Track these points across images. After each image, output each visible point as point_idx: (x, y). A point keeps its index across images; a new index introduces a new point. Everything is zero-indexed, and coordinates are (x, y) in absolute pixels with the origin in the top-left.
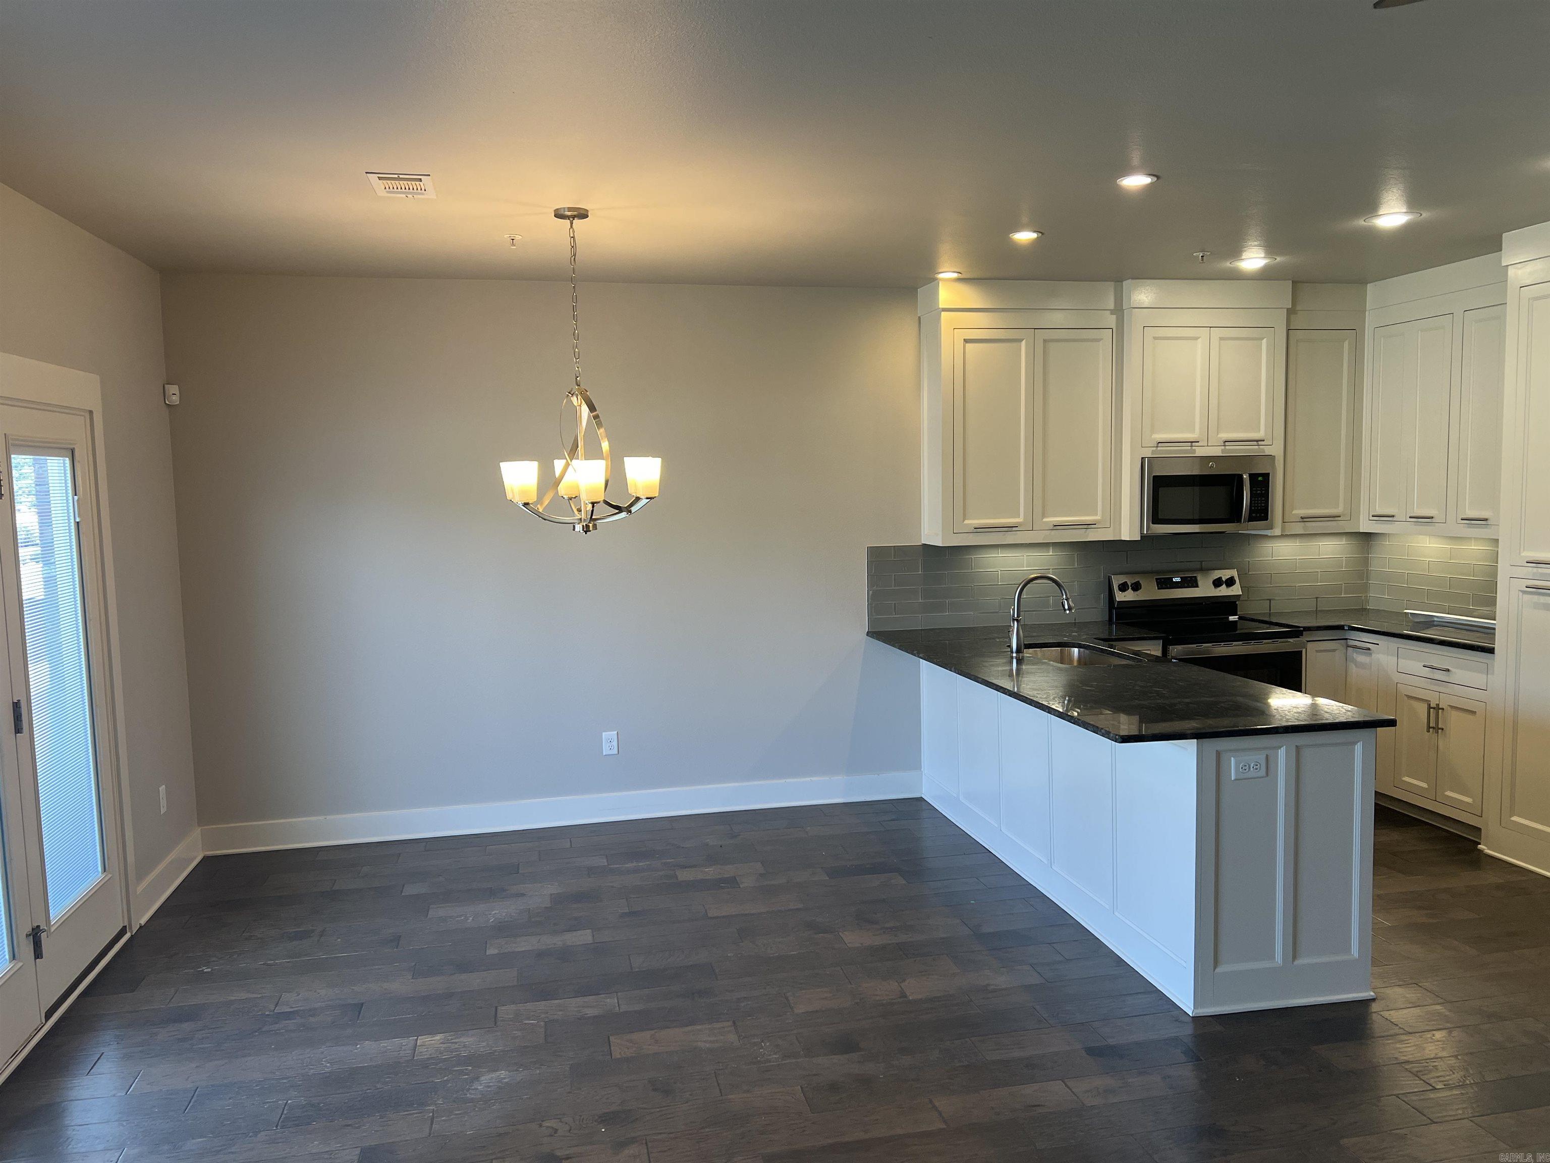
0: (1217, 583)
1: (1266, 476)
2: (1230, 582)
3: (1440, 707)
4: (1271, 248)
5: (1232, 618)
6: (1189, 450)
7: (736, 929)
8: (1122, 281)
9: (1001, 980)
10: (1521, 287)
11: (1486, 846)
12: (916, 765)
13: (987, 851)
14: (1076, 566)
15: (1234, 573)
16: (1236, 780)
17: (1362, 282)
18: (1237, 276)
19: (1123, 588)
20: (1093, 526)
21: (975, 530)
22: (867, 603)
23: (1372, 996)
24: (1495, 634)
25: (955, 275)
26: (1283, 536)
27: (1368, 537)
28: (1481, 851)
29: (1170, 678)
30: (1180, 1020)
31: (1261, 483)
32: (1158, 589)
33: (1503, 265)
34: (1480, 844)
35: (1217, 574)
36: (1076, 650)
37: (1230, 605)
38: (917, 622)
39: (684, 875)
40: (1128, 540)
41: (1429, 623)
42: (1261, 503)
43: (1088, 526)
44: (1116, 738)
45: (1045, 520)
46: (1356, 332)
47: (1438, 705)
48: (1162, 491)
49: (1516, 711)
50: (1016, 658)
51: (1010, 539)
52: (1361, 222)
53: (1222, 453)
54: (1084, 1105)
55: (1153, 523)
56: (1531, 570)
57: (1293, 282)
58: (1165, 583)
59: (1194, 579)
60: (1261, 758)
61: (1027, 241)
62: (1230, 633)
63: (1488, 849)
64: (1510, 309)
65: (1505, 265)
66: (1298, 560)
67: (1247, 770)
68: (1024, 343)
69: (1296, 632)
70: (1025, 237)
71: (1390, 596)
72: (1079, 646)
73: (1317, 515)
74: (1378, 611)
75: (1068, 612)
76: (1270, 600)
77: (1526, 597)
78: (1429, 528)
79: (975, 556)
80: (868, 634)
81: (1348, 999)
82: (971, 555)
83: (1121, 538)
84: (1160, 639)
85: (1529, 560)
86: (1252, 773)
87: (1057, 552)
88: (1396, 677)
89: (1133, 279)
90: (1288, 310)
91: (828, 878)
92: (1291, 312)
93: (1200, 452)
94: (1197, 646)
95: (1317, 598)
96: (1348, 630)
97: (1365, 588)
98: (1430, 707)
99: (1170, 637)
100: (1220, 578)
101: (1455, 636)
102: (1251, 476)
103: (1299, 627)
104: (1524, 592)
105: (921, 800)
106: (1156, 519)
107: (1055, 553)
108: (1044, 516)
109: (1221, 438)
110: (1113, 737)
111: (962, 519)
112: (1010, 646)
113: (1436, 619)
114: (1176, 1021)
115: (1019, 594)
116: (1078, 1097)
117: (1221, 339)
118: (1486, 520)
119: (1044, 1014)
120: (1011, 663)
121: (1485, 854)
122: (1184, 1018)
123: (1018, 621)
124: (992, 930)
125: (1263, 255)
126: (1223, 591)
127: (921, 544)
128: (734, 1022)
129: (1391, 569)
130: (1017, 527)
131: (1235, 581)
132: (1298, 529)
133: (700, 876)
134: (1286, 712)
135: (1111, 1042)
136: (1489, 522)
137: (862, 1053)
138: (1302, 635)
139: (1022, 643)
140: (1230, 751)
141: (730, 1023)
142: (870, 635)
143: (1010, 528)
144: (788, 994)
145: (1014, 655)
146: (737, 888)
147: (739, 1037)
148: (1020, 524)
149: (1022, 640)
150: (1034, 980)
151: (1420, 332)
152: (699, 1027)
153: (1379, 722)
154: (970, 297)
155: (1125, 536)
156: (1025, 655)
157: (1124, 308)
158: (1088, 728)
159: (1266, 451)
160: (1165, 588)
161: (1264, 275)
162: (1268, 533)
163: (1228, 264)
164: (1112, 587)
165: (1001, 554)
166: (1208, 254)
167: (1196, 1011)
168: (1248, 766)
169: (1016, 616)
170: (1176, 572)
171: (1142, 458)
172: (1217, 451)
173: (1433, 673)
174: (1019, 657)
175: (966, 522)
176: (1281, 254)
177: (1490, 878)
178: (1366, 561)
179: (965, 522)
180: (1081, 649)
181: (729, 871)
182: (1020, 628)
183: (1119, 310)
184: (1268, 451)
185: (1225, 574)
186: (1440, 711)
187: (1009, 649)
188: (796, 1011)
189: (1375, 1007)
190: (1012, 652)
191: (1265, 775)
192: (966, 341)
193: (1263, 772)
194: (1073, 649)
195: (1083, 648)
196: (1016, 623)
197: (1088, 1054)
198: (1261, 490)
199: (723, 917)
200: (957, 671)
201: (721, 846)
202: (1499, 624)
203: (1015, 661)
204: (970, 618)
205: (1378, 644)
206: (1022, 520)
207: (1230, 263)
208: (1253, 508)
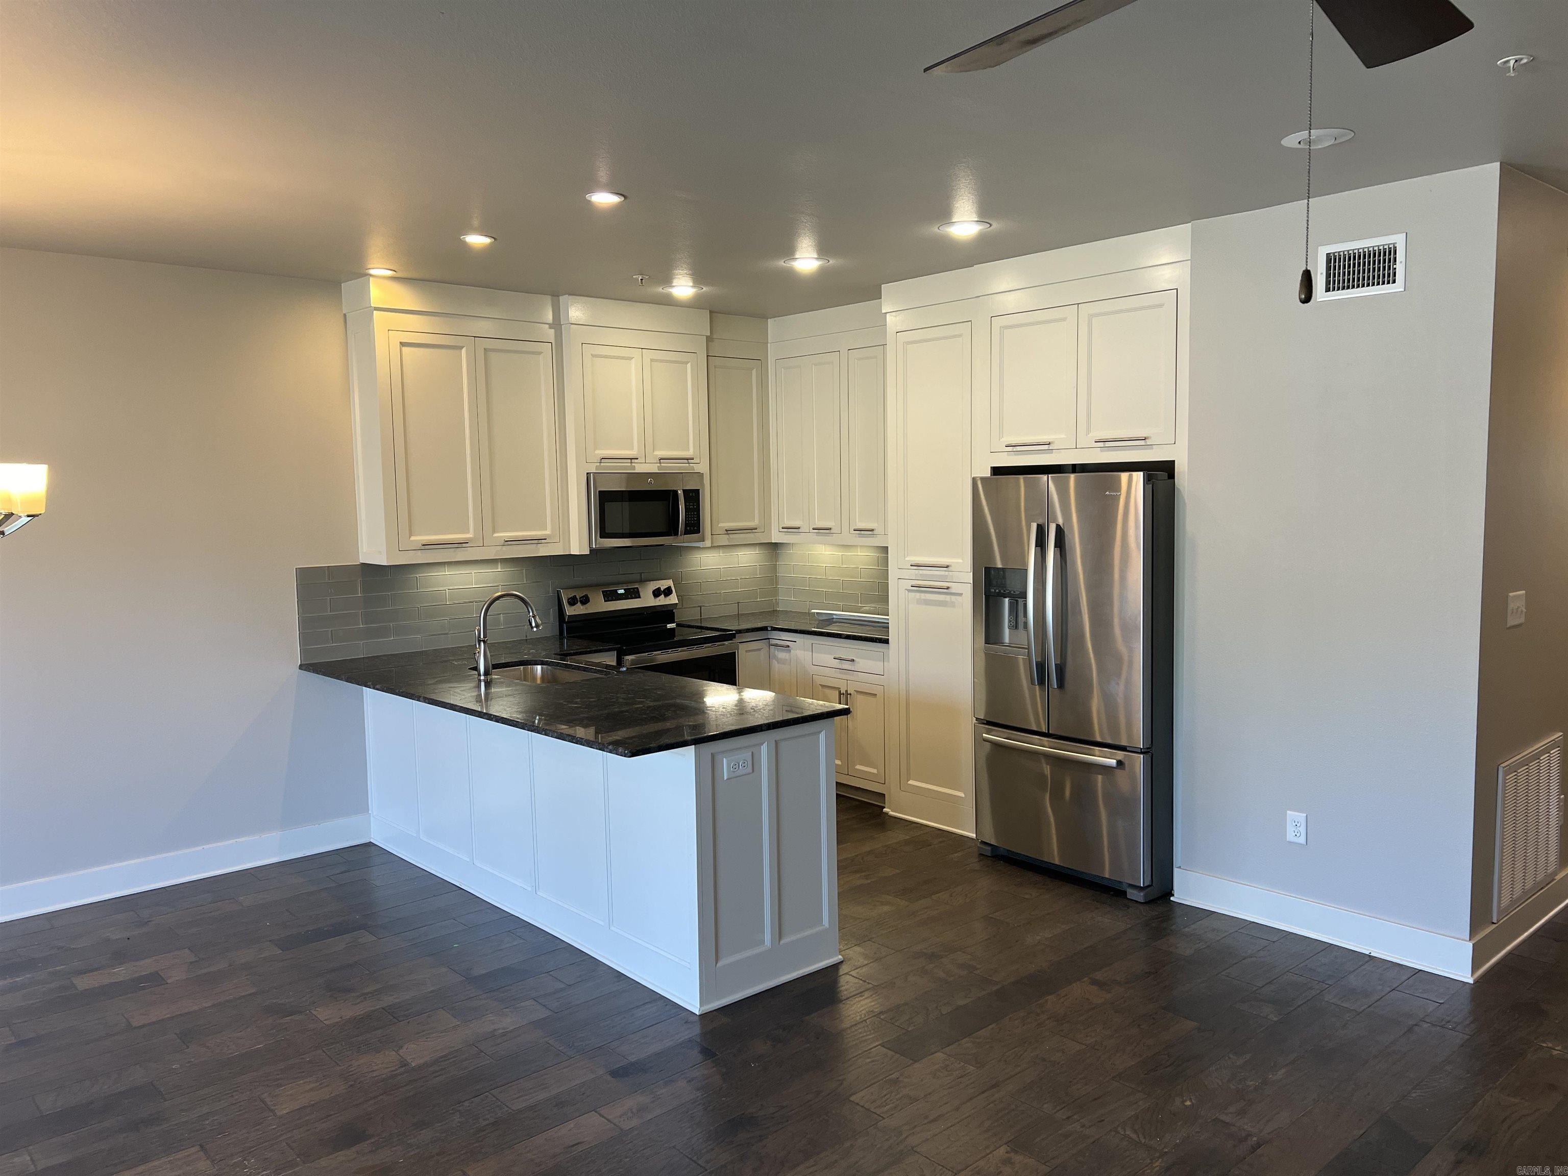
0: (657, 593)
1: (697, 492)
2: (668, 592)
3: (849, 692)
4: (699, 278)
5: (669, 626)
6: (629, 466)
7: (175, 1034)
8: (558, 296)
9: (508, 1022)
10: (897, 332)
11: (890, 809)
12: (363, 808)
13: (458, 889)
14: (525, 582)
15: (669, 583)
16: (727, 779)
17: (765, 317)
18: (669, 302)
19: (572, 602)
20: (543, 541)
21: (423, 547)
22: (298, 633)
23: (840, 959)
24: (888, 628)
25: (390, 273)
26: (713, 547)
27: (774, 548)
28: (887, 814)
29: (645, 687)
30: (689, 1021)
31: (693, 497)
32: (605, 601)
33: (883, 312)
34: (885, 808)
35: (653, 586)
36: (539, 667)
37: (667, 613)
38: (361, 649)
39: (83, 983)
40: (578, 554)
41: (830, 620)
42: (694, 517)
43: (539, 540)
44: (625, 753)
45: (495, 535)
46: (761, 361)
47: (847, 691)
48: (608, 506)
49: (908, 692)
50: (484, 680)
51: (461, 556)
52: (781, 263)
53: (659, 470)
54: (622, 1130)
55: (601, 537)
56: (914, 572)
57: (711, 312)
58: (611, 596)
59: (636, 590)
60: (747, 755)
61: (482, 245)
62: (668, 640)
63: (892, 811)
64: (890, 348)
65: (885, 312)
66: (722, 570)
67: (737, 769)
68: (464, 350)
69: (727, 636)
70: (477, 240)
71: (796, 598)
72: (542, 663)
73: (734, 528)
74: (786, 611)
75: (535, 629)
76: (701, 607)
77: (912, 595)
78: (828, 538)
79: (421, 575)
80: (301, 667)
81: (819, 967)
82: (416, 574)
83: (570, 552)
84: (615, 650)
85: (913, 563)
86: (741, 771)
87: (507, 568)
88: (813, 670)
89: (570, 294)
90: (707, 337)
91: (281, 952)
92: (709, 339)
93: (640, 468)
94: (648, 655)
95: (738, 603)
96: (771, 630)
97: (775, 592)
98: (840, 694)
99: (624, 648)
100: (659, 588)
101: (852, 631)
102: (684, 491)
103: (732, 631)
104: (909, 591)
105: (370, 844)
106: (604, 534)
107: (504, 569)
108: (494, 531)
109: (656, 455)
110: (622, 752)
111: (408, 536)
112: (476, 669)
113: (834, 617)
114: (686, 1022)
115: (485, 611)
116: (615, 1124)
117: (652, 360)
118: (872, 530)
119: (560, 1047)
120: (479, 687)
121: (889, 816)
122: (692, 1019)
123: (484, 641)
124: (484, 972)
125: (691, 284)
126: (662, 601)
127: (359, 563)
128: (201, 1146)
129: (795, 574)
130: (468, 543)
131: (672, 591)
132: (724, 540)
133: (107, 981)
134: (762, 710)
135: (633, 1059)
136: (875, 532)
137: (373, 1140)
138: (735, 638)
139: (490, 664)
140: (723, 752)
141: (198, 1148)
142: (304, 668)
143: (461, 544)
144: (263, 1096)
145: (482, 678)
146: (164, 984)
147: (213, 1161)
148: (471, 540)
149: (489, 660)
150: (542, 1014)
151: (813, 366)
152: (156, 1163)
153: (834, 712)
154: (405, 297)
155: (575, 551)
156: (493, 677)
157: (562, 324)
158: (593, 746)
159: (695, 469)
160: (611, 601)
161: (695, 304)
162: (700, 544)
163: (660, 290)
164: (561, 602)
165: (448, 572)
166: (647, 277)
167: (703, 1008)
168: (737, 765)
169: (482, 637)
170: (620, 584)
171: (587, 473)
172: (654, 469)
173: (842, 664)
174: (487, 680)
175: (413, 538)
176: (706, 284)
177: (895, 837)
178: (774, 568)
179: (411, 539)
180: (544, 666)
181: (147, 966)
182: (487, 649)
183: (557, 324)
184: (698, 468)
185: (663, 584)
186: (849, 696)
187: (476, 673)
188: (279, 1114)
189: (844, 969)
190: (479, 675)
191: (751, 771)
192: (403, 344)
193: (750, 769)
194: (536, 666)
195: (546, 665)
196: (482, 644)
197: (613, 1077)
198: (693, 506)
199: (154, 1023)
200: (427, 700)
201: (129, 939)
202: (893, 620)
203: (483, 684)
204: (417, 642)
205: (796, 642)
206: (471, 536)
207: (663, 289)
208: (687, 522)
